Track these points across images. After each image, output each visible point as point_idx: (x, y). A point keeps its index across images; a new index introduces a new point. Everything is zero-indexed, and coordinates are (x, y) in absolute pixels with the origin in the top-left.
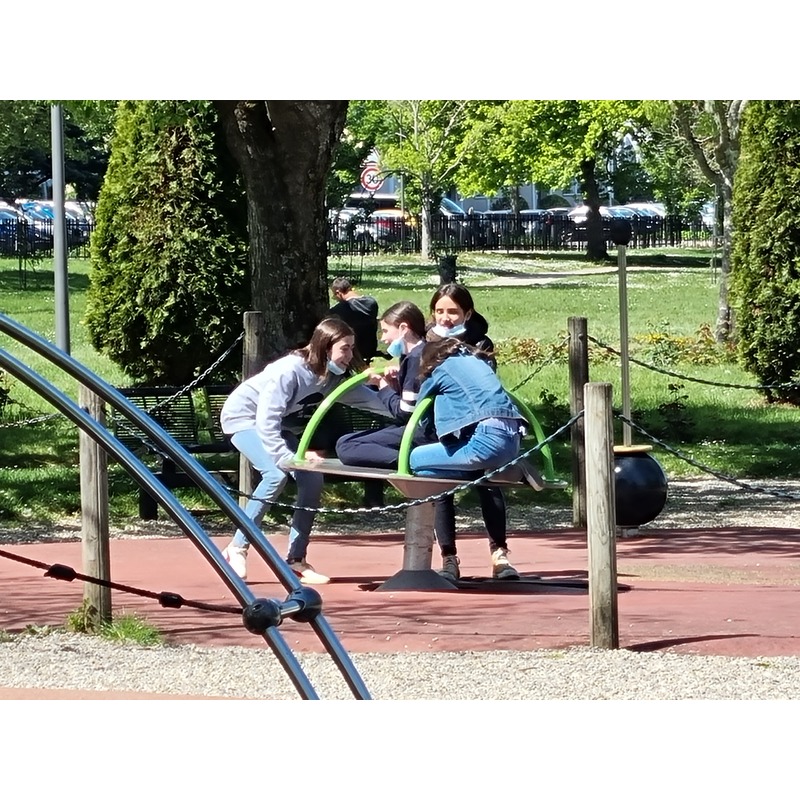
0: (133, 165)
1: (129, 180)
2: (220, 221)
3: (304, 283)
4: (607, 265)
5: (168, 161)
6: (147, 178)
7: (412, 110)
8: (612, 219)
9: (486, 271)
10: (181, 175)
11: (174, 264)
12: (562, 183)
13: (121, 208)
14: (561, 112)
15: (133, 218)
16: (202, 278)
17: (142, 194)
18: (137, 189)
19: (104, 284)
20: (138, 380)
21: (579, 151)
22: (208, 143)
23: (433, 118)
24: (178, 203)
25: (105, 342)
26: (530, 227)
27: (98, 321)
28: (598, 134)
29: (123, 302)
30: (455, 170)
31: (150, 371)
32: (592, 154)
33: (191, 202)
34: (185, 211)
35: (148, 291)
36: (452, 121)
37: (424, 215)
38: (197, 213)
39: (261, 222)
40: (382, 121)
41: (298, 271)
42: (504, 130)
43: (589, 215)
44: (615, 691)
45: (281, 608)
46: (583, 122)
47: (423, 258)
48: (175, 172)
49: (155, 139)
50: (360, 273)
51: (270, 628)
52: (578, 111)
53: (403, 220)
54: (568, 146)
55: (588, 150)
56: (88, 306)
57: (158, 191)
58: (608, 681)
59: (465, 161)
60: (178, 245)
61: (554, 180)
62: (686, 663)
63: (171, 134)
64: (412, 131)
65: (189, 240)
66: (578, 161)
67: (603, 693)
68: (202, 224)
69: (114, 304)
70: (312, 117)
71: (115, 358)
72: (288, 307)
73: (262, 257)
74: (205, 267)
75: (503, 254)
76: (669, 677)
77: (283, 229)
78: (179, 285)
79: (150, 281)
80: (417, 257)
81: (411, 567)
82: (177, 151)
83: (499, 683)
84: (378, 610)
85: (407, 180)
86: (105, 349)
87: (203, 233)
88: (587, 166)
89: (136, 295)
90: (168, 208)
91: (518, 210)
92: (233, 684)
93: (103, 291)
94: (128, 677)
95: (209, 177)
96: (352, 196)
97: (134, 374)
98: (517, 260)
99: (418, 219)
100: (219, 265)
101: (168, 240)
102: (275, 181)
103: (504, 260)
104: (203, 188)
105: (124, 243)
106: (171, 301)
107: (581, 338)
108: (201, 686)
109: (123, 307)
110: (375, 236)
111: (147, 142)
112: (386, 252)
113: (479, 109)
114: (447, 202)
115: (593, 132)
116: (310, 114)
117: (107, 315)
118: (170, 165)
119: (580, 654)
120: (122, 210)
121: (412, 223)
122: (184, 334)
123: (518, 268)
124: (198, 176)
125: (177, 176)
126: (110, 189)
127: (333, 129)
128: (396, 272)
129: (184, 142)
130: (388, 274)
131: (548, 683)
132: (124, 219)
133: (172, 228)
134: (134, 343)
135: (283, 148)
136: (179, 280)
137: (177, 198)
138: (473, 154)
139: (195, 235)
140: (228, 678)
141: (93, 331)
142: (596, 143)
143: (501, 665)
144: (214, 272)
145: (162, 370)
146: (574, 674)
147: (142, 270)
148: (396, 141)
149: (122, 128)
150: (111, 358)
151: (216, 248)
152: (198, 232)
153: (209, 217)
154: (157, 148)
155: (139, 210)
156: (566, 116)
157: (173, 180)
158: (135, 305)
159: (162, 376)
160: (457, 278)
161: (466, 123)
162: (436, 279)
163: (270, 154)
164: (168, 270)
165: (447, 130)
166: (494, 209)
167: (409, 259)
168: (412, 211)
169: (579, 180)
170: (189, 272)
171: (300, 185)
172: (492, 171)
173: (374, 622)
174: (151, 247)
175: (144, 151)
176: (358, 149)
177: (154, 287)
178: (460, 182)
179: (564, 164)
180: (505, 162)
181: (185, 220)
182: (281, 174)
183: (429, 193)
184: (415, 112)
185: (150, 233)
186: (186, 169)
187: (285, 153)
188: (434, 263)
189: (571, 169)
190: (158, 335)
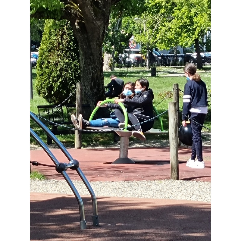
0: (49, 40)
1: (48, 45)
2: (75, 56)
3: (96, 74)
4: (203, 70)
5: (59, 38)
6: (53, 44)
7: (143, 24)
8: (204, 56)
9: (166, 72)
10: (63, 43)
11: (61, 69)
12: (189, 45)
13: (46, 53)
14: (188, 24)
15: (49, 56)
16: (70, 73)
17: (52, 49)
18: (50, 47)
19: (41, 75)
20: (51, 104)
22: (71, 33)
23: (150, 26)
24: (62, 51)
25: (41, 92)
26: (181, 59)
27: (39, 86)
28: (199, 31)
29: (46, 81)
30: (156, 42)
31: (54, 101)
32: (198, 36)
33: (66, 50)
34: (65, 53)
35: (53, 77)
36: (155, 27)
37: (148, 55)
38: (68, 54)
39: (83, 56)
40: (135, 27)
41: (94, 71)
42: (171, 30)
43: (197, 55)
44: (175, 191)
45: (67, 165)
46: (194, 27)
48: (61, 42)
49: (55, 32)
50: (127, 73)
51: (63, 171)
52: (193, 24)
53: (141, 57)
54: (191, 34)
55: (196, 35)
56: (36, 82)
57: (56, 48)
58: (173, 188)
59: (159, 39)
60: (62, 64)
61: (186, 45)
62: (198, 184)
63: (60, 31)
64: (144, 30)
65: (65, 62)
66: (193, 39)
67: (171, 192)
68: (70, 57)
69: (44, 81)
70: (98, 25)
71: (44, 97)
72: (91, 81)
73: (84, 67)
74: (71, 70)
75: (171, 67)
76: (192, 188)
77: (90, 58)
78: (63, 76)
79: (54, 74)
80: (145, 68)
81: (122, 157)
82: (62, 36)
83: (141, 189)
84: (109, 169)
85: (142, 45)
86: (41, 95)
87: (70, 60)
88: (196, 40)
89: (50, 78)
90: (59, 53)
91: (176, 54)
92: (63, 190)
93: (40, 77)
94: (33, 188)
95: (71, 43)
96: (126, 50)
97: (50, 102)
98: (175, 69)
99: (146, 56)
100: (75, 69)
101: (59, 62)
102: (87, 44)
103: (171, 69)
104: (70, 47)
105: (47, 63)
106: (60, 80)
107: (177, 90)
108: (54, 191)
109: (46, 82)
110: (133, 62)
111: (53, 33)
112: (136, 67)
113: (164, 23)
114: (155, 52)
115: (198, 30)
116: (97, 24)
117: (42, 85)
118: (60, 40)
119: (167, 181)
120: (46, 54)
121: (144, 58)
122: (64, 90)
123: (176, 71)
124: (68, 43)
125: (62, 43)
126: (42, 47)
127: (104, 28)
128: (138, 73)
129: (64, 33)
130: (135, 73)
131: (156, 189)
132: (46, 56)
133: (61, 59)
134: (50, 93)
135: (90, 34)
136: (63, 74)
137: (62, 50)
138: (162, 37)
139: (67, 61)
140: (62, 188)
141: (38, 89)
142: (199, 34)
143: (143, 184)
144: (73, 72)
145: (58, 101)
146: (164, 187)
147: (52, 71)
148: (139, 33)
149: (46, 29)
150: (43, 97)
151: (74, 64)
152: (68, 60)
153: (72, 55)
154: (56, 35)
155: (51, 53)
156: (190, 25)
157: (61, 44)
158: (50, 82)
159: (58, 102)
160: (156, 74)
161: (160, 27)
162: (150, 75)
163: (86, 36)
164: (60, 71)
165: (154, 30)
166: (170, 53)
167: (143, 69)
168: (144, 54)
169: (194, 44)
170: (66, 72)
171: (95, 45)
172: (168, 42)
173: (108, 172)
174: (54, 64)
175: (52, 36)
176: (126, 36)
177: (55, 76)
178: (158, 45)
179: (190, 40)
180: (172, 39)
181: (64, 56)
182: (89, 42)
183: (148, 49)
184: (144, 24)
185: (54, 60)
186: (65, 41)
187: (90, 36)
188: (149, 70)
189: (192, 41)
190: (57, 90)
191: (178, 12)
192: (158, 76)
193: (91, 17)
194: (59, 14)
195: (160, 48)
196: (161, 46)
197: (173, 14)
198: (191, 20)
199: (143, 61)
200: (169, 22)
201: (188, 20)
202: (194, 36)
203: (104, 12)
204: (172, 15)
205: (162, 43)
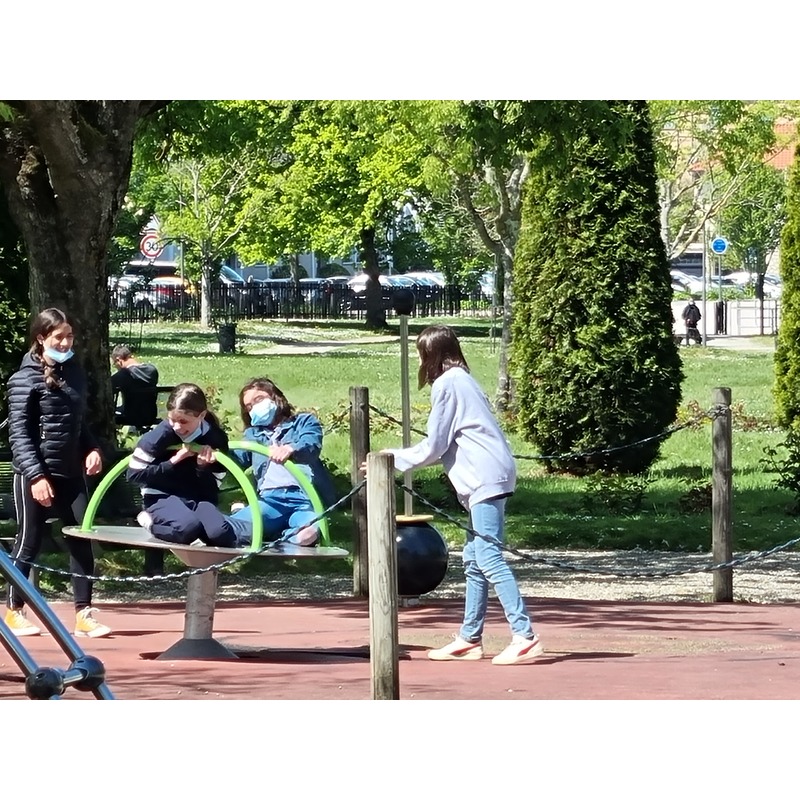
3: (85, 350)
4: (386, 334)
7: (191, 178)
8: (391, 288)
9: (266, 339)
12: (341, 252)
14: (341, 180)
21: (359, 220)
23: (213, 186)
26: (309, 296)
28: (378, 203)
30: (234, 238)
32: (372, 223)
36: (232, 189)
37: (204, 283)
39: (44, 290)
40: (162, 189)
41: (79, 338)
42: (284, 199)
43: (368, 283)
45: (64, 677)
46: (362, 191)
47: (203, 326)
50: (140, 340)
52: (358, 180)
53: (182, 288)
54: (349, 215)
55: (368, 219)
59: (244, 229)
61: (334, 248)
64: (192, 198)
66: (358, 229)
70: (94, 184)
75: (283, 323)
77: (65, 296)
80: (197, 325)
81: (192, 635)
85: (187, 248)
88: (367, 235)
91: (298, 277)
96: (133, 263)
98: (296, 329)
99: (198, 286)
102: (57, 249)
103: (283, 329)
107: (362, 407)
110: (155, 304)
112: (165, 319)
113: (259, 177)
114: (226, 270)
115: (373, 201)
116: (92, 180)
121: (191, 291)
123: (298, 337)
127: (115, 196)
128: (176, 339)
130: (167, 341)
135: (65, 215)
138: (253, 222)
142: (376, 212)
148: (175, 208)
156: (346, 184)
160: (237, 346)
161: (246, 191)
162: (215, 347)
165: (227, 198)
166: (273, 277)
167: (188, 327)
168: (191, 279)
169: (358, 249)
171: (82, 252)
172: (272, 239)
173: (155, 691)
176: (138, 216)
178: (240, 250)
179: (345, 232)
180: (285, 230)
182: (63, 241)
183: (209, 261)
184: (195, 180)
187: (67, 220)
188: (214, 331)
189: (351, 238)
191: (307, 138)
192: (242, 354)
193: (70, 156)
195: (246, 257)
196: (248, 252)
197: (290, 146)
198: (348, 167)
200: (280, 171)
201: (341, 169)
203: (115, 139)
204: (285, 149)
205: (253, 242)
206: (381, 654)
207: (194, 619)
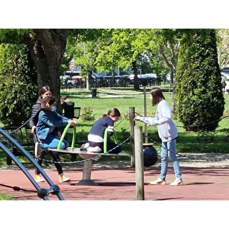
0: (4, 63)
1: (3, 68)
2: (29, 79)
4: (140, 91)
5: (14, 62)
6: (8, 67)
7: (83, 47)
8: (141, 78)
9: (105, 93)
10: (18, 66)
11: (16, 92)
12: (126, 68)
14: (126, 48)
15: (4, 79)
16: (24, 96)
17: (7, 72)
18: (5, 70)
20: (6, 125)
21: (131, 59)
22: (26, 57)
23: (90, 50)
26: (118, 81)
28: (137, 54)
29: (1, 102)
30: (96, 65)
31: (9, 123)
32: (135, 60)
33: (21, 74)
34: (19, 76)
35: (8, 100)
36: (95, 50)
37: (87, 77)
38: (23, 77)
39: (41, 80)
40: (75, 51)
42: (110, 53)
43: (134, 77)
45: (48, 191)
46: (132, 51)
47: (87, 90)
48: (16, 65)
49: (10, 56)
50: (69, 94)
51: (45, 197)
52: (131, 47)
53: (81, 79)
54: (128, 57)
55: (134, 58)
57: (11, 71)
59: (99, 62)
60: (17, 86)
61: (124, 67)
63: (15, 55)
64: (84, 53)
65: (20, 85)
66: (131, 62)
68: (24, 80)
70: (56, 50)
74: (25, 92)
75: (110, 89)
77: (48, 82)
78: (17, 98)
79: (9, 97)
80: (85, 89)
81: (85, 179)
82: (17, 59)
84: (75, 191)
85: (82, 67)
87: (24, 83)
88: (134, 63)
89: (5, 101)
90: (14, 76)
91: (114, 76)
95: (26, 67)
96: (67, 72)
97: (4, 123)
98: (114, 90)
99: (86, 78)
100: (29, 92)
101: (14, 85)
102: (45, 68)
103: (110, 90)
104: (24, 70)
105: (2, 86)
106: (15, 102)
107: (133, 113)
109: (1, 104)
110: (73, 84)
111: (8, 57)
112: (76, 88)
113: (103, 47)
114: (94, 74)
115: (135, 53)
116: (55, 48)
118: (15, 63)
120: (1, 76)
121: (84, 80)
122: (19, 112)
123: (114, 93)
124: (23, 67)
127: (62, 53)
128: (79, 94)
129: (19, 57)
130: (76, 94)
132: (2, 79)
133: (15, 81)
134: (5, 115)
135: (47, 58)
136: (18, 96)
137: (17, 73)
138: (101, 60)
142: (136, 57)
144: (27, 94)
145: (13, 122)
147: (7, 93)
148: (79, 56)
149: (1, 53)
151: (28, 87)
152: (23, 82)
153: (26, 78)
154: (11, 58)
155: (6, 76)
156: (128, 49)
157: (16, 68)
158: (5, 104)
159: (12, 124)
160: (97, 95)
161: (99, 51)
162: (91, 96)
163: (44, 60)
164: (14, 94)
165: (94, 53)
166: (107, 75)
167: (83, 90)
168: (84, 76)
169: (131, 67)
170: (20, 94)
171: (52, 69)
172: (107, 65)
173: (74, 195)
174: (9, 87)
175: (7, 59)
176: (68, 58)
177: (10, 98)
178: (97, 68)
179: (127, 63)
180: (110, 62)
181: (19, 79)
182: (47, 66)
183: (89, 71)
184: (85, 48)
185: (9, 83)
186: (19, 64)
187: (48, 60)
188: (90, 91)
189: (129, 64)
190: (11, 112)
191: (116, 36)
192: (98, 98)
193: (49, 42)
194: (18, 39)
195: (99, 70)
196: (100, 68)
197: (112, 38)
198: (128, 44)
199: (83, 82)
200: (109, 45)
201: (126, 44)
202: (132, 59)
203: (61, 37)
204: (110, 39)
205: (101, 66)
206: (139, 184)
207: (85, 174)
